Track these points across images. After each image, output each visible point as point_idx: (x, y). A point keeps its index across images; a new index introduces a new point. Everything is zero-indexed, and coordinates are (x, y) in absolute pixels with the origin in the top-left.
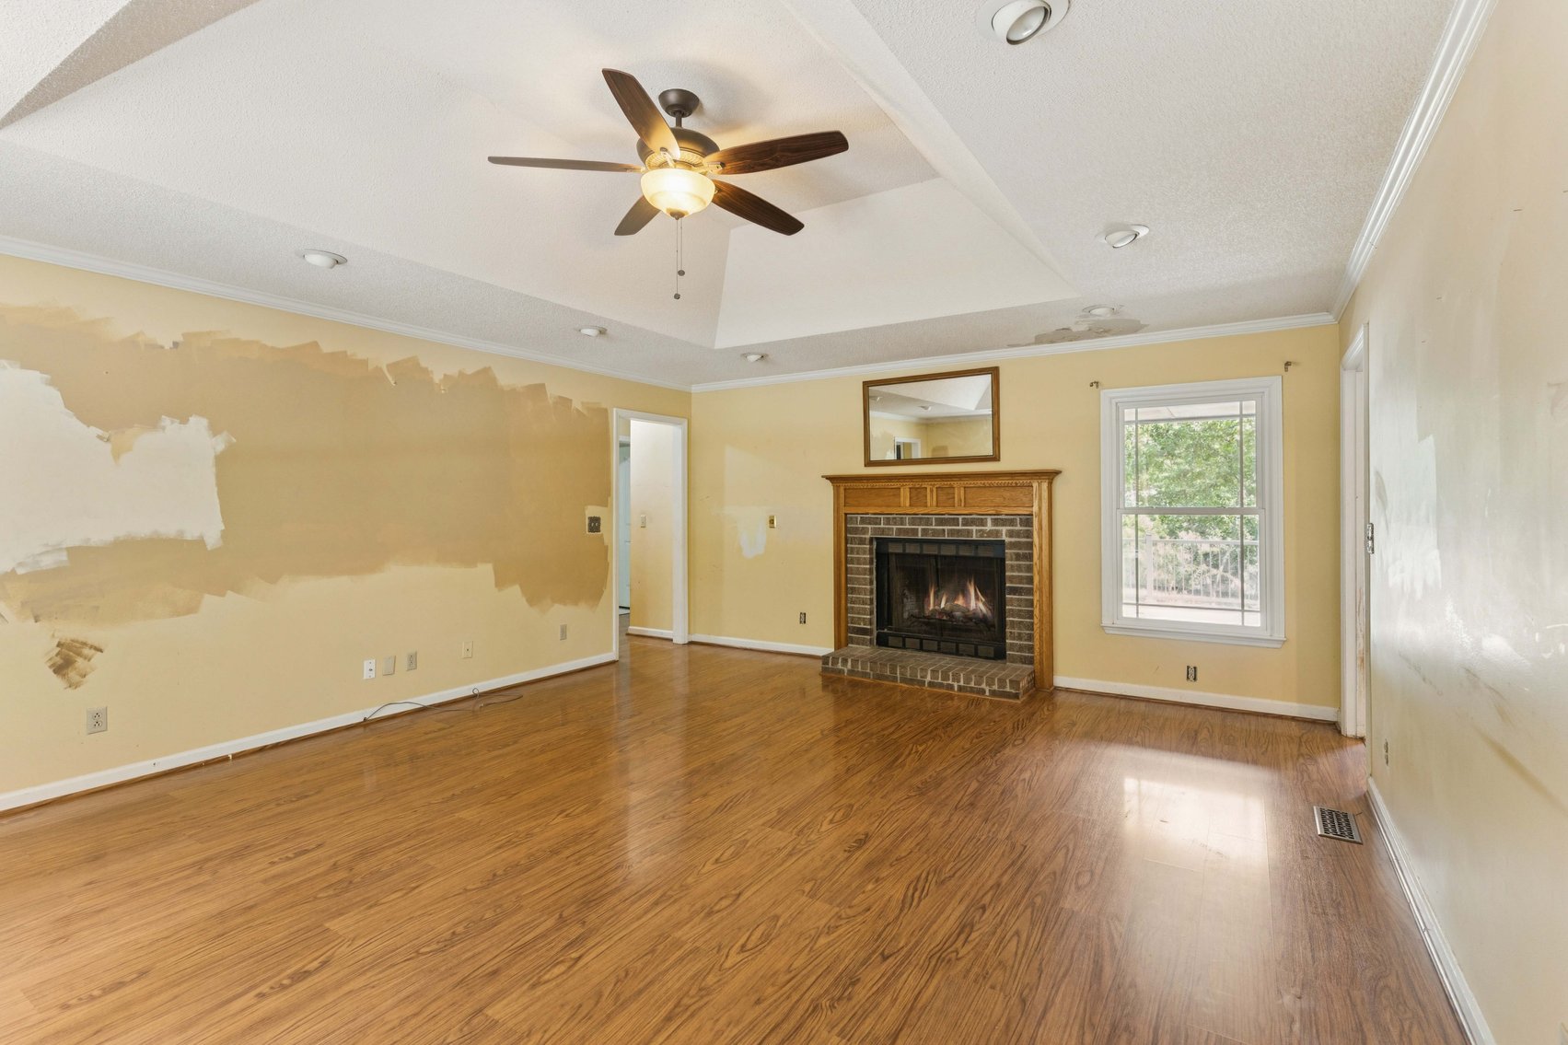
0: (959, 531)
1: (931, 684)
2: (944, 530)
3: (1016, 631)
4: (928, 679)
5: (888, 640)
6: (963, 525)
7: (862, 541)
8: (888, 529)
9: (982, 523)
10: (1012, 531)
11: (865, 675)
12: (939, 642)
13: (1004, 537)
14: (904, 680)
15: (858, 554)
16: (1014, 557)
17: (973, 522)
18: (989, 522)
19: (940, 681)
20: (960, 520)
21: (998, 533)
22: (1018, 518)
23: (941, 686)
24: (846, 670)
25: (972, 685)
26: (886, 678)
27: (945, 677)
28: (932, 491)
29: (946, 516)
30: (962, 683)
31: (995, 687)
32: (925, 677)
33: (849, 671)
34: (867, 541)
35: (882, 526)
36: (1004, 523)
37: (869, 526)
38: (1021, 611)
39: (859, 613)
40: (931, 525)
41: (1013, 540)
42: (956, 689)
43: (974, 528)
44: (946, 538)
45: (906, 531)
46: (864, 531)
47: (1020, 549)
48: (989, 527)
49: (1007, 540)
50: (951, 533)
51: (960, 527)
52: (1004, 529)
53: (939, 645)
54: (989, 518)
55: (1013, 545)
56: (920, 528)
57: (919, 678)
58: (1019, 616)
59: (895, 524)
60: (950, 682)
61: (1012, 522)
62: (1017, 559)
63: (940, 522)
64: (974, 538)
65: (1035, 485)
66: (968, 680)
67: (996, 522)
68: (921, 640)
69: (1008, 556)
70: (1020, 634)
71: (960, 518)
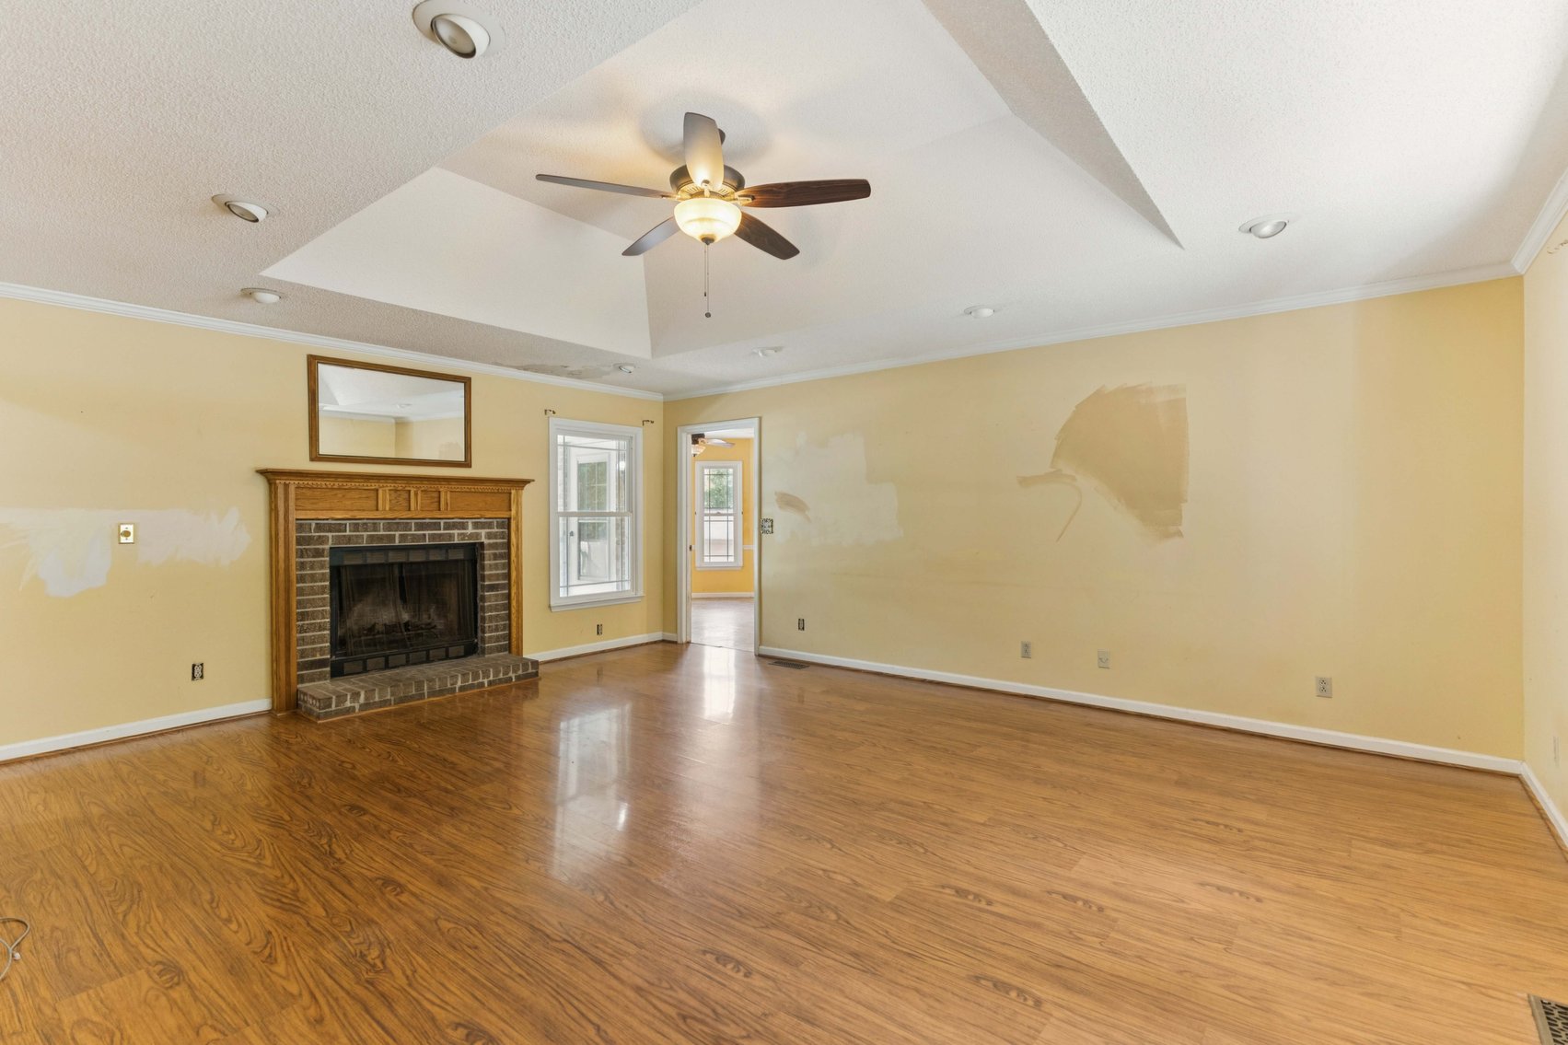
0: (441, 535)
1: (462, 689)
2: (424, 535)
3: (493, 624)
4: (459, 684)
5: (343, 668)
6: (445, 529)
7: (319, 553)
8: (357, 536)
9: (464, 526)
10: (490, 533)
11: (384, 703)
12: (408, 654)
13: (483, 540)
14: (432, 694)
15: (312, 568)
16: (492, 557)
17: (454, 526)
18: (470, 526)
19: (470, 682)
20: (442, 524)
21: (478, 535)
22: (495, 521)
23: (472, 687)
24: (357, 706)
25: (501, 676)
26: (412, 698)
27: (476, 676)
28: (416, 494)
29: (427, 521)
30: (491, 678)
31: (520, 672)
32: (456, 683)
33: (360, 706)
34: (326, 553)
35: (348, 533)
36: (483, 526)
37: (330, 535)
38: (497, 605)
39: (313, 643)
40: (410, 530)
41: (491, 541)
42: (486, 685)
43: (456, 532)
44: (427, 543)
45: (381, 538)
46: (322, 540)
47: (497, 549)
48: (470, 530)
49: (486, 541)
50: (433, 537)
51: (442, 532)
52: (483, 532)
53: (408, 658)
54: (470, 521)
55: (492, 546)
56: (397, 534)
57: (449, 686)
58: (496, 610)
59: (366, 530)
60: (481, 680)
61: (490, 525)
62: (495, 559)
63: (420, 527)
64: (456, 541)
65: (513, 492)
66: (496, 674)
67: (476, 525)
68: (387, 657)
69: (487, 557)
70: (497, 626)
71: (442, 522)
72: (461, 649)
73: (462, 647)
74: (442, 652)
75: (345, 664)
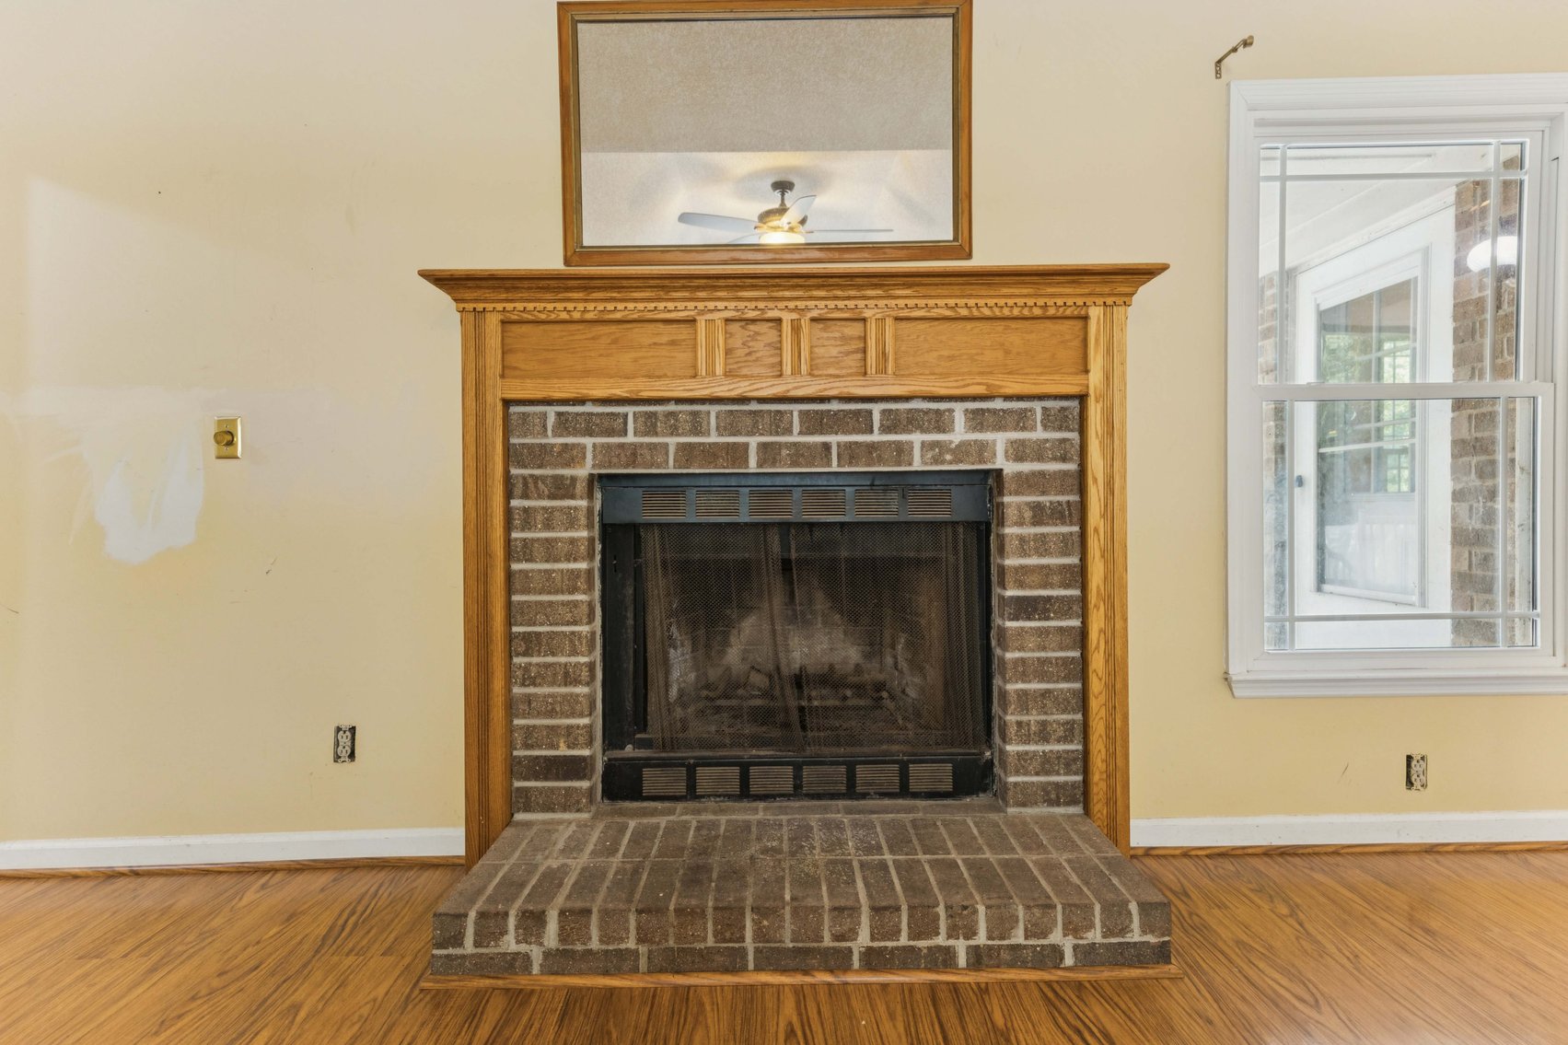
0: (872, 447)
1: (874, 960)
2: (827, 447)
3: (1033, 718)
4: (863, 939)
5: (640, 779)
6: (885, 429)
7: (562, 488)
8: (652, 447)
9: (940, 423)
10: (1022, 443)
11: (618, 961)
12: (798, 767)
13: (1000, 462)
14: (771, 959)
15: (548, 526)
16: (1028, 514)
17: (912, 422)
18: (959, 420)
19: (904, 941)
20: (876, 417)
21: (983, 449)
22: (1037, 406)
23: (907, 959)
24: (536, 953)
25: (1018, 937)
26: (704, 961)
27: (924, 927)
28: (796, 328)
29: (835, 406)
30: (981, 939)
31: (1095, 936)
32: (851, 934)
33: (548, 955)
34: (581, 487)
35: (631, 438)
36: (1000, 421)
37: (588, 441)
38: (1042, 662)
39: (551, 713)
40: (789, 431)
41: (1026, 467)
42: (962, 961)
43: (916, 438)
44: (835, 468)
45: (711, 453)
46: (570, 456)
47: (1043, 493)
48: (960, 433)
49: (1010, 468)
50: (850, 452)
51: (876, 437)
52: (1000, 440)
53: (797, 776)
54: (959, 408)
55: (1029, 482)
56: (753, 441)
57: (827, 942)
58: (1043, 677)
59: (674, 431)
60: (941, 940)
61: (1022, 420)
62: (1037, 521)
63: (816, 423)
64: (917, 466)
65: (1095, 313)
66: (1001, 926)
67: (978, 420)
68: (745, 767)
69: (1011, 513)
70: (1044, 724)
71: (877, 409)
72: (943, 775)
73: (949, 767)
74: (890, 775)
75: (647, 772)
